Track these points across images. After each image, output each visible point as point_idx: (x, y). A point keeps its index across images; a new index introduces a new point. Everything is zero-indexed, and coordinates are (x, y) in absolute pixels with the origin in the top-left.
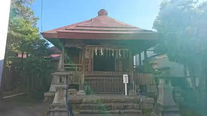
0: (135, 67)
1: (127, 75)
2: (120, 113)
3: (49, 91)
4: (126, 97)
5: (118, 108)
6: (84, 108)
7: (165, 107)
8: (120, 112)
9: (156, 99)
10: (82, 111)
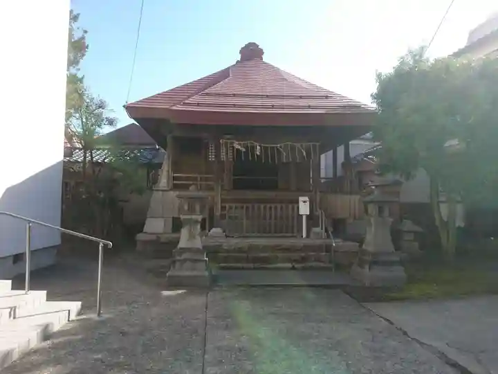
0: (322, 181)
1: (306, 199)
2: (293, 268)
3: (144, 231)
4: (304, 241)
5: (289, 260)
6: (226, 260)
7: (374, 254)
8: (293, 266)
9: (361, 241)
10: (222, 265)
